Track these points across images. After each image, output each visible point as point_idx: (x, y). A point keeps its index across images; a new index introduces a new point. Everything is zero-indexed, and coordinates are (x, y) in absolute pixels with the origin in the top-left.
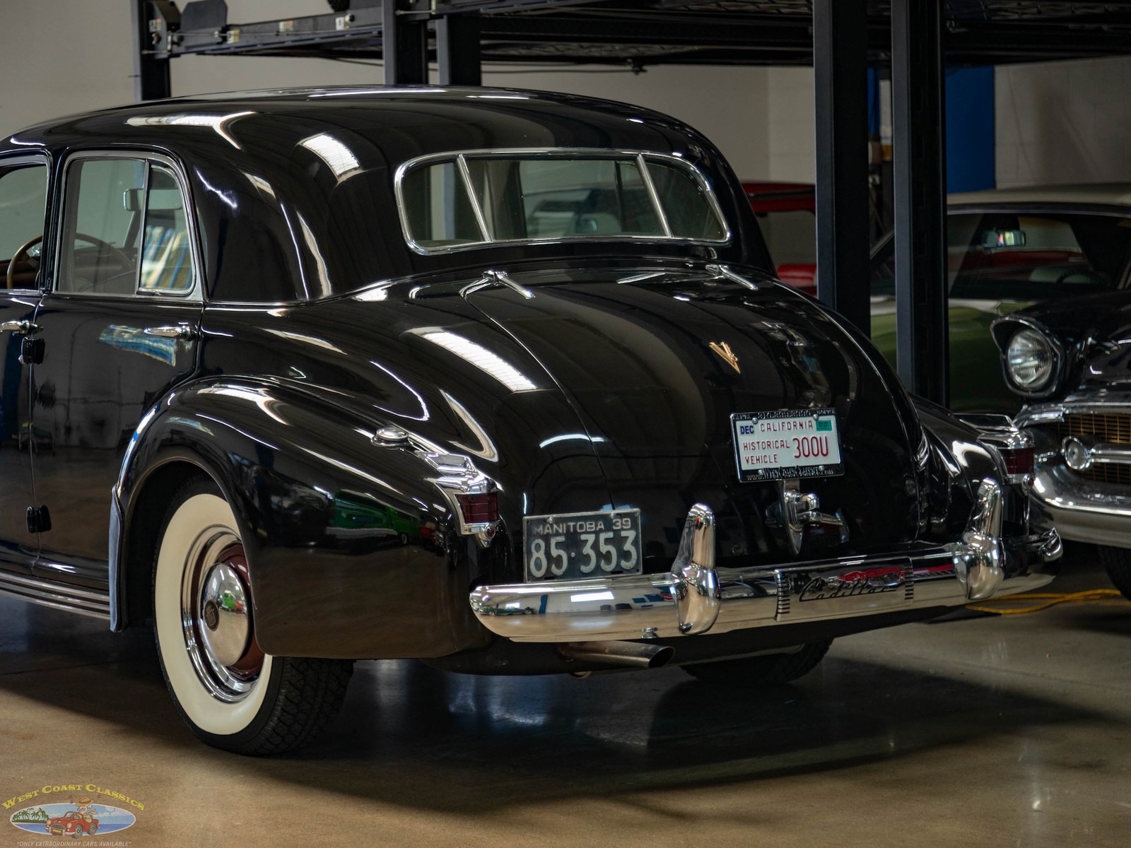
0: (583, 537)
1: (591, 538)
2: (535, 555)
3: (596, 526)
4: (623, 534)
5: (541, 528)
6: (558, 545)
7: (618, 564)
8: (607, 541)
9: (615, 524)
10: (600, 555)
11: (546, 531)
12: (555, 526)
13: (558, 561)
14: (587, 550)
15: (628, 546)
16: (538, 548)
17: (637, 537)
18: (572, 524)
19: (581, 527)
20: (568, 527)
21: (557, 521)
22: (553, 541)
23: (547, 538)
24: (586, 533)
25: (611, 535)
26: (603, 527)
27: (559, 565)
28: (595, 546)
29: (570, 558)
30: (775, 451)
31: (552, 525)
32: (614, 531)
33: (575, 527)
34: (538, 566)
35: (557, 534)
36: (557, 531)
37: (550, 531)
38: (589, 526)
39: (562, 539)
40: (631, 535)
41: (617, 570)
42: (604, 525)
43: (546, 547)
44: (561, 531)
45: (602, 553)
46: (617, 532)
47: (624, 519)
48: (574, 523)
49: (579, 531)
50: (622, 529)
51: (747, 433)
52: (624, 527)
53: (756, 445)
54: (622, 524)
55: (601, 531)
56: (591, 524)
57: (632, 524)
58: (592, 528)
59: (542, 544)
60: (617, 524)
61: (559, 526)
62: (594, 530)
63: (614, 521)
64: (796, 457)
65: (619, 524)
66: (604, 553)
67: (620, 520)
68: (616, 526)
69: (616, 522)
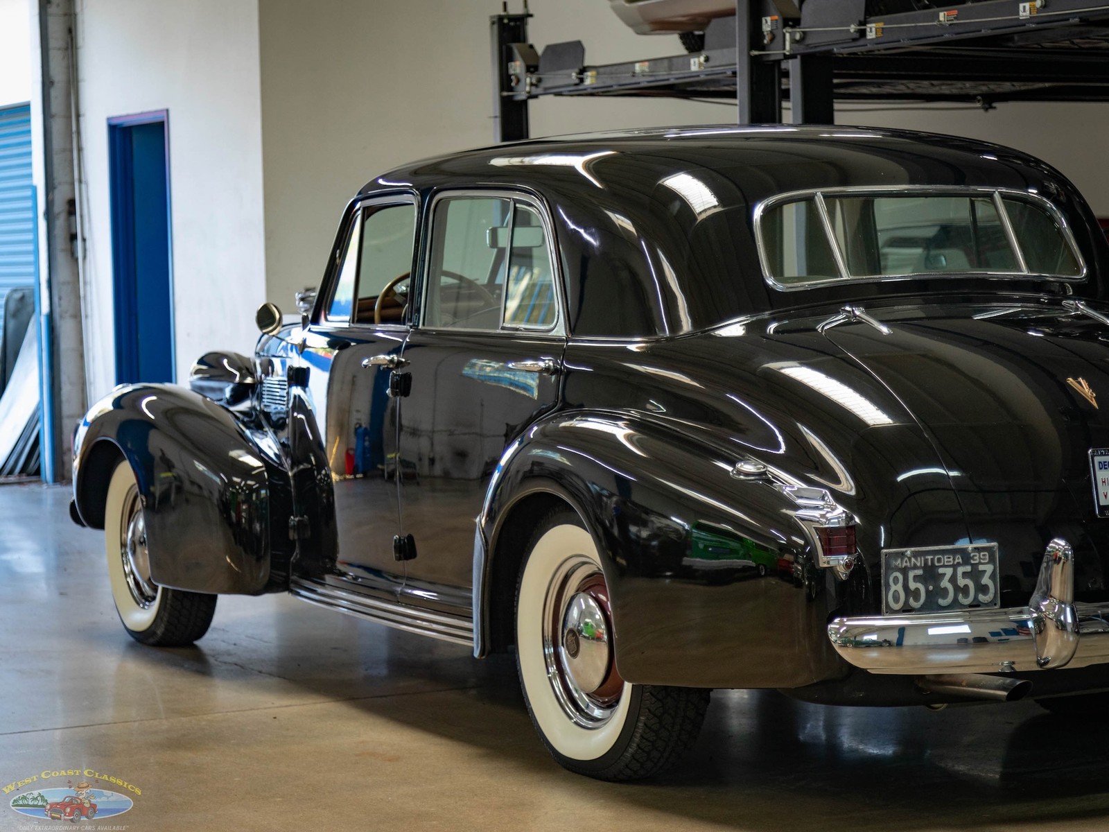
0: (941, 571)
1: (949, 572)
2: (893, 588)
3: (954, 559)
4: (981, 568)
5: (899, 561)
6: (916, 578)
7: (976, 598)
8: (965, 575)
9: (972, 558)
10: (957, 589)
11: (904, 564)
12: (913, 560)
13: (916, 594)
14: (945, 583)
15: (986, 580)
16: (896, 580)
17: (994, 571)
18: (929, 557)
19: (939, 560)
20: (926, 561)
21: (915, 555)
22: (911, 574)
23: (904, 571)
24: (944, 566)
25: (968, 568)
26: (960, 560)
27: (917, 598)
28: (953, 580)
29: (927, 591)
31: (910, 559)
32: (972, 565)
33: (932, 560)
34: (896, 599)
35: (915, 567)
36: (915, 564)
37: (908, 564)
38: (946, 560)
39: (920, 572)
40: (989, 568)
41: (975, 603)
42: (962, 559)
43: (904, 580)
44: (919, 564)
45: (960, 587)
46: (974, 566)
47: (982, 553)
48: (932, 557)
49: (937, 564)
50: (980, 563)
51: (1105, 468)
52: (982, 561)
54: (980, 558)
55: (959, 564)
56: (949, 558)
57: (989, 557)
58: (950, 561)
59: (901, 577)
60: (975, 558)
61: (917, 560)
62: (951, 563)
63: (972, 555)
65: (977, 558)
66: (962, 586)
67: (977, 554)
68: (974, 560)
69: (974, 556)
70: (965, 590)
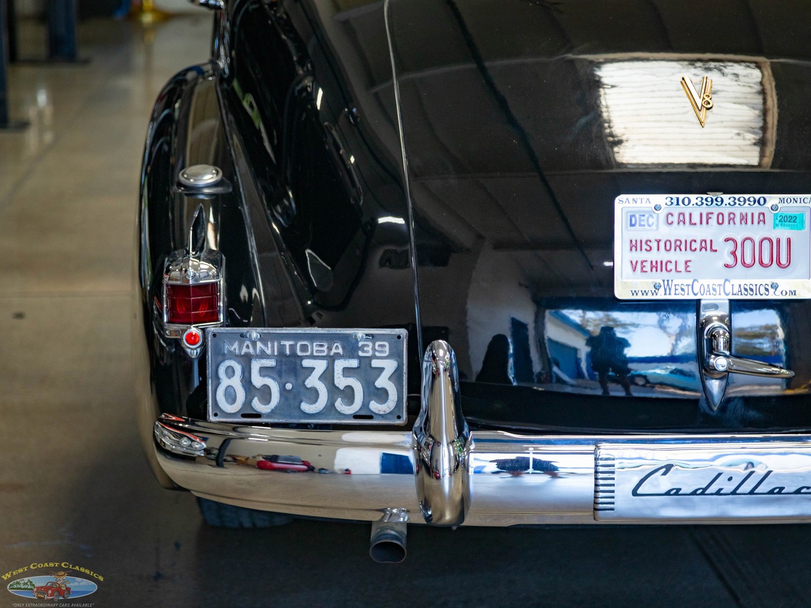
0: (306, 363)
1: (320, 366)
2: (225, 382)
3: (330, 349)
4: (375, 363)
5: (236, 345)
6: (264, 371)
7: (365, 405)
8: (347, 371)
9: (362, 348)
10: (333, 390)
11: (244, 350)
12: (259, 344)
13: (265, 393)
14: (313, 381)
15: (382, 382)
16: (230, 372)
17: (398, 370)
18: (287, 343)
19: (304, 348)
20: (282, 348)
21: (264, 339)
22: (256, 365)
23: (247, 360)
24: (312, 357)
25: (354, 363)
26: (340, 351)
27: (266, 398)
28: (328, 376)
30: (689, 255)
31: (254, 343)
32: (360, 358)
33: (293, 347)
34: (232, 399)
35: (263, 355)
36: (263, 351)
37: (251, 350)
38: (314, 348)
39: (271, 363)
40: (390, 366)
41: (363, 413)
42: (344, 348)
43: (243, 372)
44: (269, 352)
45: (337, 388)
46: (365, 362)
47: (377, 343)
48: (292, 343)
49: (299, 353)
50: (374, 357)
51: (640, 225)
52: (377, 354)
53: (654, 245)
54: (374, 349)
55: (337, 356)
56: (322, 346)
57: (390, 349)
58: (323, 351)
59: (238, 368)
60: (365, 349)
61: (266, 345)
62: (325, 354)
63: (360, 344)
64: (727, 266)
65: (370, 349)
66: (342, 388)
67: (370, 344)
68: (364, 351)
69: (364, 346)
70: (348, 394)
